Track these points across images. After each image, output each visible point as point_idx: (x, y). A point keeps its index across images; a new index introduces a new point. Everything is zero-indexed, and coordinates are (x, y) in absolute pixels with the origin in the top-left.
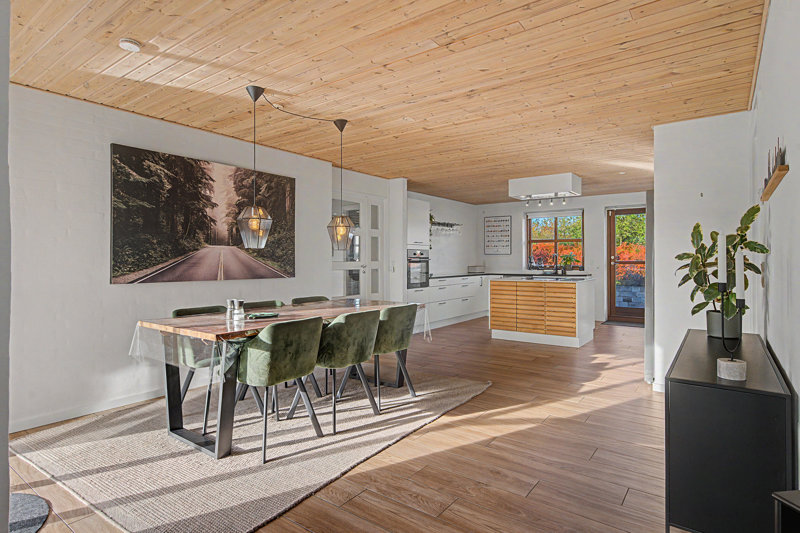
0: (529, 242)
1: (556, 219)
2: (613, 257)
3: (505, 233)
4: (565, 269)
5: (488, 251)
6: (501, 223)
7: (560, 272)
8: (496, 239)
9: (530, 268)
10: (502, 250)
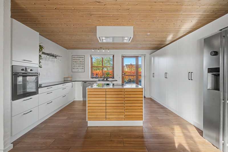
0: (92, 67)
1: (102, 58)
2: (123, 73)
3: (81, 63)
4: (107, 78)
5: (73, 70)
6: (80, 59)
7: (105, 79)
8: (77, 65)
9: (92, 78)
10: (80, 70)
